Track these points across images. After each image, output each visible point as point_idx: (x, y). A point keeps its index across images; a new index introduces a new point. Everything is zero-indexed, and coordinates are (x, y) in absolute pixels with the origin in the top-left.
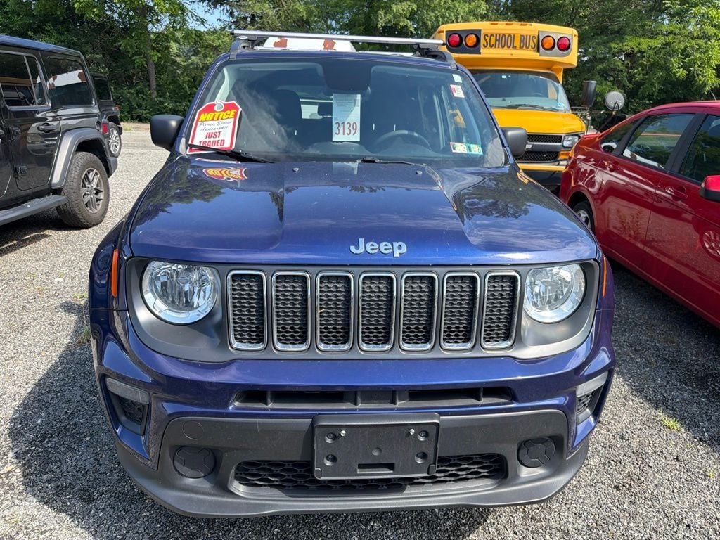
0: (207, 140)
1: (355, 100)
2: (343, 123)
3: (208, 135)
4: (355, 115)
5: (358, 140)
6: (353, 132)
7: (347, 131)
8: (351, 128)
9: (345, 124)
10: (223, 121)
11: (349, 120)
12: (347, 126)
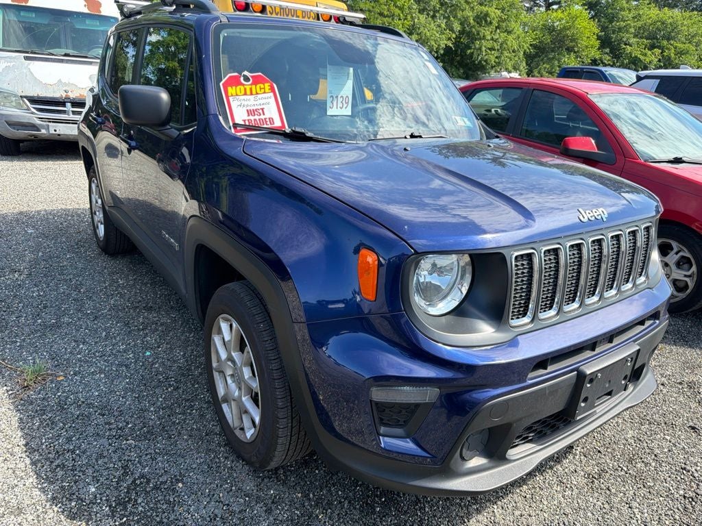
0: (252, 118)
1: (348, 74)
2: (337, 97)
3: (249, 112)
4: (348, 89)
5: (350, 114)
6: (345, 105)
7: (340, 105)
8: (344, 102)
9: (339, 96)
10: (259, 96)
11: (342, 93)
12: (340, 100)
